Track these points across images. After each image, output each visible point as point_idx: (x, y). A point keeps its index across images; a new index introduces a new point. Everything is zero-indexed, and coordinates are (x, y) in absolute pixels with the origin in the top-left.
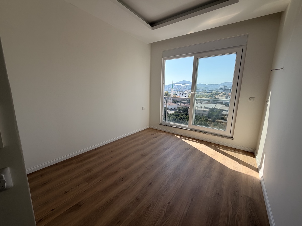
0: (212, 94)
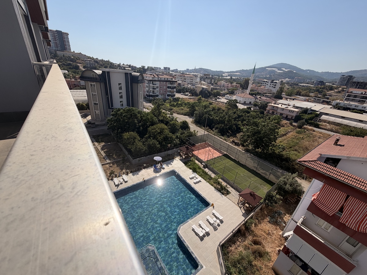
0: (323, 88)
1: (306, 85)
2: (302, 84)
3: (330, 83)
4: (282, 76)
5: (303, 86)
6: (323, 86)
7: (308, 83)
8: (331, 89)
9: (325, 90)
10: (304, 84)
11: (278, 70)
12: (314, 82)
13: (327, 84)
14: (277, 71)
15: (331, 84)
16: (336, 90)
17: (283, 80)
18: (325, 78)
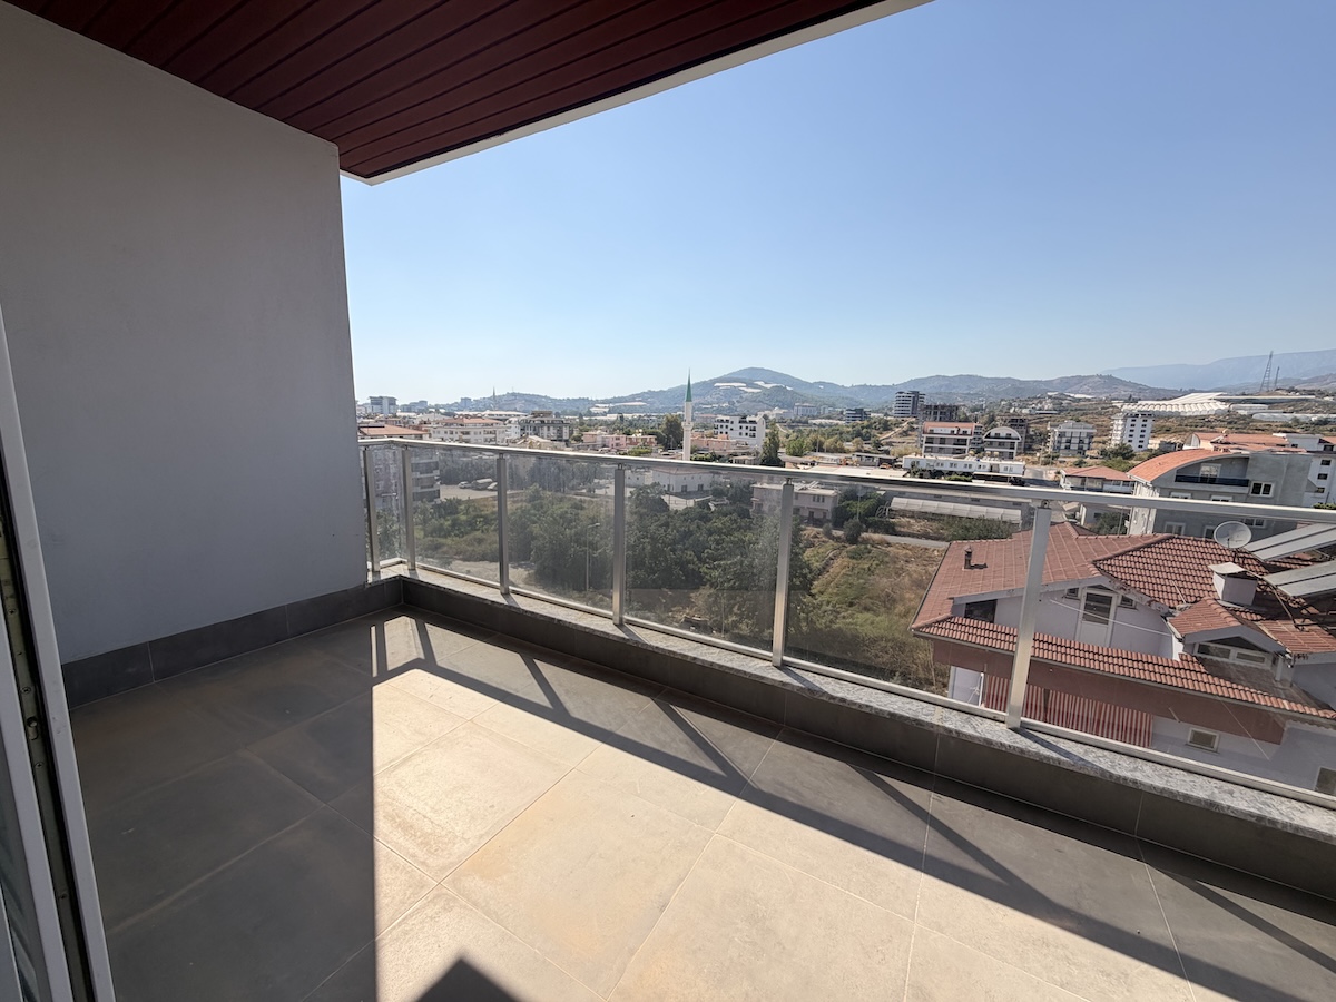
0: (867, 427)
1: (827, 421)
2: (817, 421)
3: (877, 412)
4: (760, 401)
5: (821, 425)
6: (866, 423)
7: (829, 418)
8: (886, 427)
9: (874, 432)
10: (823, 421)
11: (747, 387)
12: (842, 412)
13: (872, 415)
14: (745, 389)
15: (881, 415)
16: (897, 430)
17: (766, 412)
18: (866, 402)
